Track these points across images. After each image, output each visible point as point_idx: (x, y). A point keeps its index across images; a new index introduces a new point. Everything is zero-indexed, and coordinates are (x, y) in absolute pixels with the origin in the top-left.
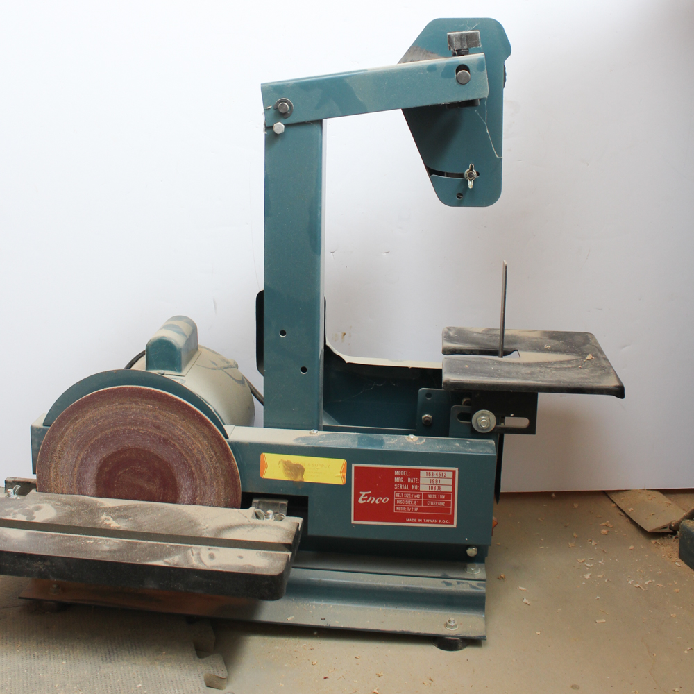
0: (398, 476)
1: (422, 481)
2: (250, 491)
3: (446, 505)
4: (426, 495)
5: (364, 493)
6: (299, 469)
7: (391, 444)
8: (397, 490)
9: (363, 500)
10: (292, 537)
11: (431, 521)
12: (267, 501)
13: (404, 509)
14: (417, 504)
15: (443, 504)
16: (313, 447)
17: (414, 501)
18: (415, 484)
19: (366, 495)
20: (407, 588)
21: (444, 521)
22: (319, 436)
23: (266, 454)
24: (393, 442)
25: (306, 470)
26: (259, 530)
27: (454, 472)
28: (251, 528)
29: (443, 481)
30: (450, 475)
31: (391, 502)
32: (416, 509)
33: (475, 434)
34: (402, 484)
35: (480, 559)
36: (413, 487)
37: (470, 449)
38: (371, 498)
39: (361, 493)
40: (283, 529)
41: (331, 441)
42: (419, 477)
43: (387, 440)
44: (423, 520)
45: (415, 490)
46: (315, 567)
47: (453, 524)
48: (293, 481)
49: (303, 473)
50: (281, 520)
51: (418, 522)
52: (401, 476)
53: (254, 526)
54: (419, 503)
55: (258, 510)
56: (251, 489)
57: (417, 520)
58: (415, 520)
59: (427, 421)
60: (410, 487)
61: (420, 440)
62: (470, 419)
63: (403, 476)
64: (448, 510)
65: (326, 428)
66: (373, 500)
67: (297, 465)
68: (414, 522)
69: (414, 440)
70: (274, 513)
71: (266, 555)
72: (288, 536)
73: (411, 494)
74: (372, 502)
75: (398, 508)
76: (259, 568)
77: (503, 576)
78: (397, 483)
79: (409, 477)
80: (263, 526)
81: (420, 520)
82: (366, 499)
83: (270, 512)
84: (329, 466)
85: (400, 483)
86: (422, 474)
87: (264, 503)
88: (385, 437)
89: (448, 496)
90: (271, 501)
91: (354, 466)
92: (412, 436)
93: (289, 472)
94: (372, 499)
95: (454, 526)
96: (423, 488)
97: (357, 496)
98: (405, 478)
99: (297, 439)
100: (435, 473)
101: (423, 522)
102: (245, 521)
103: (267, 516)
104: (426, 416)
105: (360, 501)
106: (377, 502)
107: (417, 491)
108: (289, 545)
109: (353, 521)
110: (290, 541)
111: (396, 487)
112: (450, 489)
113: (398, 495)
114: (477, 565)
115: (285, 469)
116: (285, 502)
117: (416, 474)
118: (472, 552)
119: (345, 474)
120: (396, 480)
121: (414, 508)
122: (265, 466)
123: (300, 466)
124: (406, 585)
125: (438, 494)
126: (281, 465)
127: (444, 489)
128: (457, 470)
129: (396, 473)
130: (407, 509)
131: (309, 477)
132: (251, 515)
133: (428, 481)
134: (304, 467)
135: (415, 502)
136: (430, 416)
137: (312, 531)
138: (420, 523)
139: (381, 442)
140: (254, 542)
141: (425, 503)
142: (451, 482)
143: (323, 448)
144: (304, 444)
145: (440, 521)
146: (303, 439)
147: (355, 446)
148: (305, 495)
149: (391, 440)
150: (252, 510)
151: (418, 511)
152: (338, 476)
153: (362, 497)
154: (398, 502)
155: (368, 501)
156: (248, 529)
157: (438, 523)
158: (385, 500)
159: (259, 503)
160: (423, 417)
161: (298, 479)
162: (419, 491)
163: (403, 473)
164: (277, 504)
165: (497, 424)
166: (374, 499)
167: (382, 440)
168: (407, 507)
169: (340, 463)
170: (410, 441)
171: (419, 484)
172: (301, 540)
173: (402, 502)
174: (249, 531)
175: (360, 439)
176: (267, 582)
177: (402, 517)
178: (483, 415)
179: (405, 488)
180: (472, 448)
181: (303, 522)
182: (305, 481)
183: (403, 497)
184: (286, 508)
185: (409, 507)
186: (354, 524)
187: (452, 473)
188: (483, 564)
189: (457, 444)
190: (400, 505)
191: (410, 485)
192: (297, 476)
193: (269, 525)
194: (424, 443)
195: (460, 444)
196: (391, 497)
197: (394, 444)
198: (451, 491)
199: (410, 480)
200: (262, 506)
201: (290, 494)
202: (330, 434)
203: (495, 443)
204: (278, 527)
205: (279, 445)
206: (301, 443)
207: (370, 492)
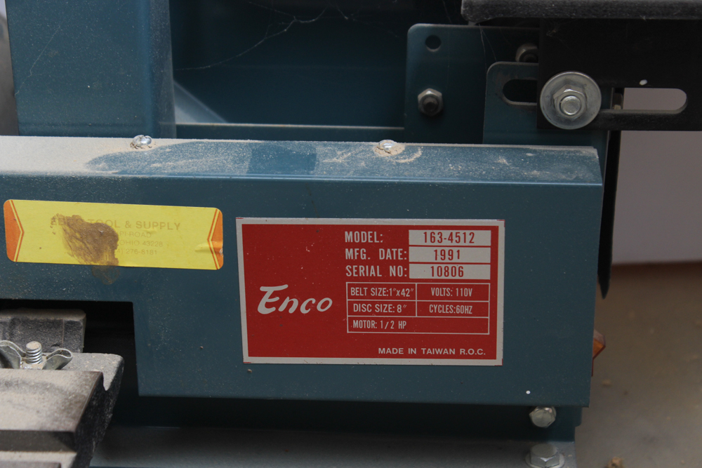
0: (352, 245)
1: (414, 254)
3: (474, 312)
4: (425, 288)
5: (269, 290)
6: (105, 237)
7: (334, 164)
8: (352, 279)
9: (268, 305)
10: (78, 411)
11: (439, 351)
12: (31, 317)
13: (373, 324)
14: (404, 312)
15: (467, 310)
16: (135, 180)
17: (395, 304)
18: (395, 263)
19: (274, 294)
21: (471, 351)
22: (155, 152)
23: (15, 201)
24: (340, 161)
25: (120, 238)
27: (494, 230)
29: (466, 255)
30: (484, 238)
31: (338, 312)
32: (402, 325)
33: (547, 132)
34: (364, 263)
35: (563, 430)
36: (392, 271)
37: (535, 172)
38: (287, 300)
39: (263, 289)
40: (61, 390)
41: (181, 163)
42: (406, 246)
43: (326, 156)
44: (420, 352)
45: (396, 278)
47: (494, 357)
48: (90, 267)
49: (114, 247)
50: (60, 368)
51: (406, 355)
52: (360, 245)
54: (409, 309)
55: (6, 342)
57: (405, 351)
58: (400, 351)
59: (430, 105)
60: (385, 271)
61: (408, 152)
62: (535, 97)
63: (366, 245)
64: (481, 325)
65: (183, 132)
66: (294, 305)
67: (98, 225)
68: (398, 356)
69: (394, 153)
70: (45, 350)
72: (67, 409)
73: (388, 287)
74: (292, 310)
75: (356, 324)
77: (617, 462)
78: (351, 262)
79: (380, 246)
80: (8, 384)
81: (411, 351)
82: (277, 304)
83: (34, 346)
84: (178, 226)
85: (358, 262)
86: (415, 237)
87: (25, 322)
88: (320, 148)
89: (482, 290)
90: (41, 317)
91: (240, 222)
92: (388, 144)
93: (78, 244)
94: (290, 304)
95: (498, 361)
96: (416, 272)
97: (254, 297)
98: (372, 249)
99: (95, 161)
100: (446, 233)
101: (419, 355)
103: (28, 356)
104: (429, 92)
105: (262, 309)
106: (303, 310)
107: (403, 279)
109: (247, 359)
110: (69, 425)
111: (350, 271)
112: (484, 273)
113: (354, 291)
114: (555, 447)
115: (70, 238)
116: (78, 319)
117: (398, 238)
118: (543, 416)
119: (220, 244)
120: (349, 254)
121: (396, 320)
122: (18, 232)
123: (107, 227)
125: (456, 285)
126: (58, 228)
127: (471, 273)
128: (500, 224)
129: (348, 237)
130: (378, 325)
131: (130, 256)
133: (428, 254)
134: (117, 230)
135: (399, 308)
136: (438, 94)
138: (413, 356)
139: (310, 161)
141: (424, 308)
142: (486, 255)
143: (161, 181)
144: (110, 173)
145: (462, 351)
146: (112, 160)
147: (241, 172)
148: (124, 298)
149: (334, 154)
151: (406, 329)
152: (202, 251)
153: (265, 299)
154: (357, 308)
155: (282, 309)
157: (457, 356)
158: (324, 305)
159: (13, 323)
160: (420, 96)
161: (104, 260)
162: (408, 279)
163: (366, 237)
164: (57, 324)
165: (603, 107)
166: (296, 302)
167: (314, 156)
168: (377, 320)
169: (205, 218)
170: (382, 154)
171: (406, 264)
173: (366, 308)
175: (257, 154)
177: (367, 345)
178: (567, 84)
179: (373, 273)
180: (540, 169)
181: (121, 365)
182: (121, 264)
183: (369, 296)
184: (82, 332)
185: (385, 320)
186: (249, 365)
187: (489, 233)
188: (571, 444)
189: (503, 161)
190: (362, 316)
191: (385, 265)
192: (99, 252)
193: (24, 383)
194: (418, 159)
195: (508, 159)
196: (339, 297)
197: (341, 165)
198: (488, 277)
199: (385, 254)
200: (18, 331)
201: (86, 298)
202: (183, 145)
203: (599, 154)
204: (46, 387)
205: (47, 178)
206: (103, 169)
207: (286, 286)
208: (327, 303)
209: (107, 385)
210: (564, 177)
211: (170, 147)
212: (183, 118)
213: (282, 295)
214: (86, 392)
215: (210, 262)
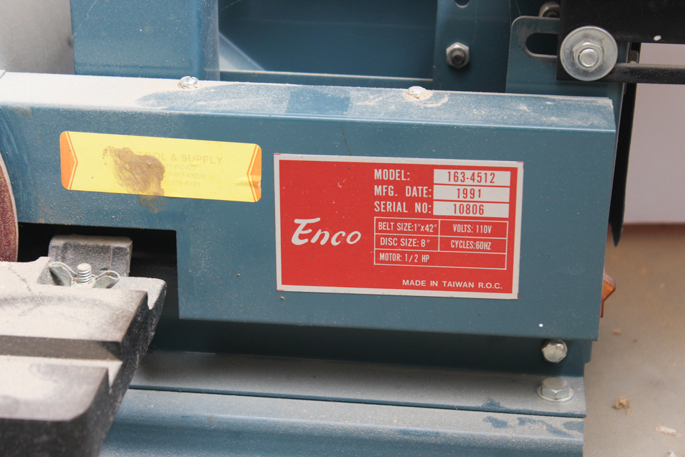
0: (381, 182)
1: (438, 192)
2: (42, 221)
3: (493, 248)
4: (447, 224)
5: (303, 222)
6: (153, 168)
7: (366, 107)
8: (380, 214)
9: (301, 237)
10: (124, 325)
11: (459, 284)
13: (398, 257)
14: (427, 246)
15: (487, 246)
16: (183, 116)
17: (419, 239)
18: (421, 200)
19: (307, 227)
20: (405, 432)
21: (489, 285)
22: (201, 92)
23: (71, 133)
24: (372, 104)
25: (167, 170)
26: (47, 309)
27: (514, 171)
28: (31, 306)
29: (487, 194)
30: (504, 178)
31: (366, 245)
32: (425, 258)
33: (566, 83)
34: (392, 199)
35: (573, 366)
36: (418, 207)
37: (553, 118)
38: (319, 233)
39: (297, 221)
40: (109, 306)
41: (225, 102)
42: (430, 184)
43: (359, 99)
44: (441, 284)
45: (421, 215)
46: (203, 387)
47: (510, 291)
48: (138, 196)
49: (160, 178)
50: (109, 287)
51: (428, 288)
52: (388, 182)
53: (38, 301)
54: (432, 244)
55: (59, 264)
56: (44, 216)
57: (428, 283)
58: (423, 283)
59: (457, 58)
60: (411, 207)
61: (435, 98)
62: (555, 49)
63: (394, 183)
64: (499, 261)
66: (324, 237)
67: (146, 157)
68: (420, 288)
69: (422, 98)
70: (95, 271)
71: (53, 370)
72: (114, 323)
73: (413, 222)
74: (323, 242)
75: (382, 256)
76: (27, 404)
77: (624, 401)
78: (380, 198)
79: (406, 183)
80: (60, 299)
81: (433, 283)
82: (310, 236)
83: (84, 267)
84: (220, 160)
85: (386, 198)
86: (439, 176)
87: (76, 247)
88: (354, 92)
89: (500, 228)
91: (278, 158)
92: (418, 91)
93: (127, 174)
94: (322, 236)
95: (514, 295)
96: (440, 209)
97: (289, 229)
98: (399, 187)
99: (146, 98)
100: (469, 173)
101: (441, 288)
102: (22, 290)
103: (78, 277)
105: (296, 241)
106: (334, 243)
107: (427, 215)
108: (115, 344)
109: (280, 287)
110: (117, 336)
111: (378, 206)
112: (503, 212)
113: (382, 226)
114: (565, 381)
115: (121, 168)
116: (126, 245)
117: (424, 176)
118: (554, 352)
119: (258, 178)
120: (378, 190)
121: (420, 254)
122: (72, 162)
123: (155, 160)
124: (403, 427)
125: (476, 222)
126: (110, 160)
127: (491, 211)
128: (519, 166)
129: (378, 174)
130: (402, 258)
131: (176, 186)
132: (38, 274)
133: (451, 192)
134: (164, 163)
135: (423, 243)
136: (465, 48)
137: (189, 309)
138: (434, 288)
139: (344, 104)
140: (31, 339)
141: (446, 244)
142: (505, 195)
143: (205, 117)
144: (160, 109)
145: (480, 285)
146: (161, 98)
147: (280, 111)
148: (168, 226)
149: (366, 98)
150: (42, 262)
151: (429, 262)
152: (241, 184)
153: (299, 231)
154: (384, 241)
155: (314, 240)
156: (25, 308)
157: (476, 289)
158: (353, 237)
159: (65, 248)
160: (449, 50)
161: (151, 191)
162: (431, 216)
163: (394, 175)
164: (105, 250)
165: (618, 61)
166: (327, 234)
167: (348, 99)
168: (402, 253)
169: (245, 154)
170: (412, 99)
171: (430, 201)
172: (157, 330)
173: (392, 242)
174: (24, 313)
175: (295, 96)
176: (45, 438)
177: (392, 277)
178: (586, 37)
179: (399, 209)
180: (558, 116)
181: (164, 289)
182: (167, 194)
183: (395, 230)
184: (128, 257)
185: (410, 254)
186: (282, 292)
187: (508, 173)
188: (580, 379)
189: (523, 107)
190: (388, 249)
191: (411, 202)
192: (146, 182)
193: (75, 298)
194: (445, 104)
195: (528, 106)
196: (367, 230)
197: (373, 108)
198: (506, 215)
199: (411, 191)
200: (70, 255)
201: (134, 225)
202: (226, 86)
203: (613, 104)
204: (95, 303)
205: (101, 112)
206: (153, 105)
207: (318, 220)
208: (356, 236)
209: (151, 304)
210: (580, 123)
211: (214, 88)
212: (225, 65)
213: (315, 227)
214: (132, 308)
215: (249, 195)
